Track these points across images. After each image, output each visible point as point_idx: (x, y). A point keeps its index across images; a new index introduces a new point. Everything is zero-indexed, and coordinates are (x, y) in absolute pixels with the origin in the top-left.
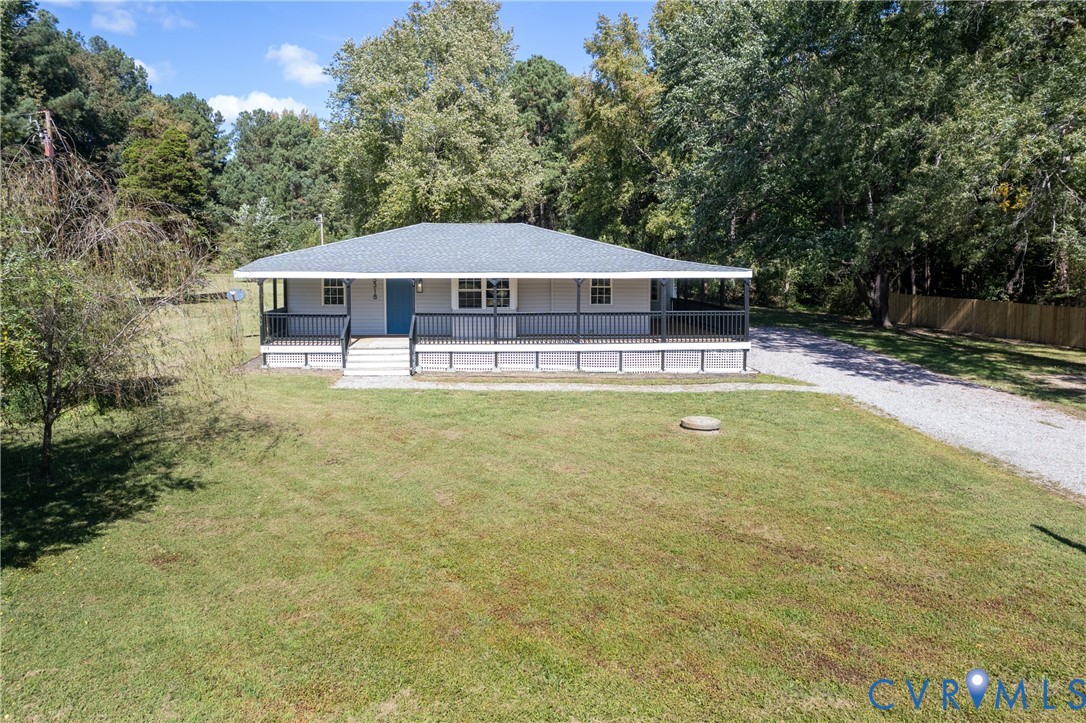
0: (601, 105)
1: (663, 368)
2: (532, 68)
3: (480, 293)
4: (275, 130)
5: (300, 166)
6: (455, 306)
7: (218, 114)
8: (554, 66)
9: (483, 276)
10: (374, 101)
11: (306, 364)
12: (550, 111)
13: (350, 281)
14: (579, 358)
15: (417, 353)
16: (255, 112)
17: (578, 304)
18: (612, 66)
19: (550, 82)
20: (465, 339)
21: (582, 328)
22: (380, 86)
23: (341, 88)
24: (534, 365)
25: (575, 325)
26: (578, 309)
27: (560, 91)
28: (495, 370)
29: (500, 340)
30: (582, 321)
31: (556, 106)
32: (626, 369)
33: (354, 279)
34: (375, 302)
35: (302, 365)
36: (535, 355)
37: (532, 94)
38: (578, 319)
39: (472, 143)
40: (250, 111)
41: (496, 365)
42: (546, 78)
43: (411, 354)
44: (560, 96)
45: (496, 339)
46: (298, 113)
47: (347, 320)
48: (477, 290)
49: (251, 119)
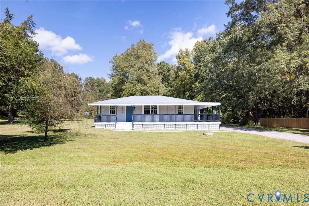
0: (179, 72)
1: (198, 129)
2: (161, 64)
3: (150, 111)
4: (94, 82)
5: (100, 91)
6: (143, 113)
7: (80, 78)
8: (167, 64)
9: (151, 105)
10: (122, 69)
11: (106, 127)
12: (166, 75)
13: (117, 106)
14: (175, 126)
15: (134, 125)
16: (89, 77)
17: (175, 112)
18: (182, 62)
19: (166, 68)
20: (146, 121)
21: (176, 119)
22: (124, 65)
23: (113, 66)
24: (164, 128)
25: (174, 117)
26: (175, 113)
27: (169, 70)
28: (154, 129)
29: (155, 121)
30: (176, 116)
31: (168, 73)
32: (188, 129)
33: (118, 106)
34: (123, 113)
35: (104, 128)
36: (164, 125)
37: (161, 71)
38: (175, 116)
39: (146, 79)
40: (88, 77)
41: (154, 128)
42: (165, 67)
43: (132, 124)
44: (169, 71)
45: (154, 121)
46: (100, 78)
47: (116, 116)
48: (149, 110)
49: (88, 79)
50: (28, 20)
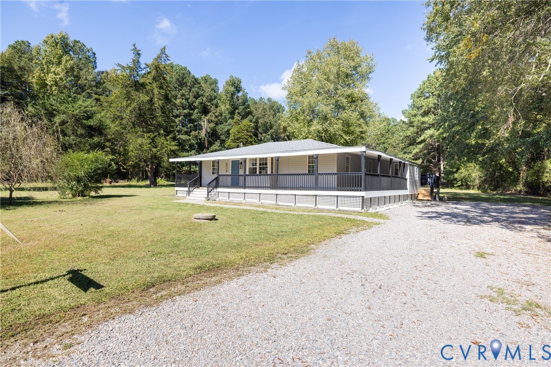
6: (247, 173)
15: (218, 192)
24: (259, 200)
32: (297, 205)
41: (244, 199)
48: (255, 167)
50: (160, 53)
